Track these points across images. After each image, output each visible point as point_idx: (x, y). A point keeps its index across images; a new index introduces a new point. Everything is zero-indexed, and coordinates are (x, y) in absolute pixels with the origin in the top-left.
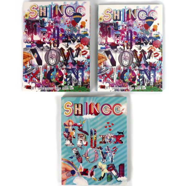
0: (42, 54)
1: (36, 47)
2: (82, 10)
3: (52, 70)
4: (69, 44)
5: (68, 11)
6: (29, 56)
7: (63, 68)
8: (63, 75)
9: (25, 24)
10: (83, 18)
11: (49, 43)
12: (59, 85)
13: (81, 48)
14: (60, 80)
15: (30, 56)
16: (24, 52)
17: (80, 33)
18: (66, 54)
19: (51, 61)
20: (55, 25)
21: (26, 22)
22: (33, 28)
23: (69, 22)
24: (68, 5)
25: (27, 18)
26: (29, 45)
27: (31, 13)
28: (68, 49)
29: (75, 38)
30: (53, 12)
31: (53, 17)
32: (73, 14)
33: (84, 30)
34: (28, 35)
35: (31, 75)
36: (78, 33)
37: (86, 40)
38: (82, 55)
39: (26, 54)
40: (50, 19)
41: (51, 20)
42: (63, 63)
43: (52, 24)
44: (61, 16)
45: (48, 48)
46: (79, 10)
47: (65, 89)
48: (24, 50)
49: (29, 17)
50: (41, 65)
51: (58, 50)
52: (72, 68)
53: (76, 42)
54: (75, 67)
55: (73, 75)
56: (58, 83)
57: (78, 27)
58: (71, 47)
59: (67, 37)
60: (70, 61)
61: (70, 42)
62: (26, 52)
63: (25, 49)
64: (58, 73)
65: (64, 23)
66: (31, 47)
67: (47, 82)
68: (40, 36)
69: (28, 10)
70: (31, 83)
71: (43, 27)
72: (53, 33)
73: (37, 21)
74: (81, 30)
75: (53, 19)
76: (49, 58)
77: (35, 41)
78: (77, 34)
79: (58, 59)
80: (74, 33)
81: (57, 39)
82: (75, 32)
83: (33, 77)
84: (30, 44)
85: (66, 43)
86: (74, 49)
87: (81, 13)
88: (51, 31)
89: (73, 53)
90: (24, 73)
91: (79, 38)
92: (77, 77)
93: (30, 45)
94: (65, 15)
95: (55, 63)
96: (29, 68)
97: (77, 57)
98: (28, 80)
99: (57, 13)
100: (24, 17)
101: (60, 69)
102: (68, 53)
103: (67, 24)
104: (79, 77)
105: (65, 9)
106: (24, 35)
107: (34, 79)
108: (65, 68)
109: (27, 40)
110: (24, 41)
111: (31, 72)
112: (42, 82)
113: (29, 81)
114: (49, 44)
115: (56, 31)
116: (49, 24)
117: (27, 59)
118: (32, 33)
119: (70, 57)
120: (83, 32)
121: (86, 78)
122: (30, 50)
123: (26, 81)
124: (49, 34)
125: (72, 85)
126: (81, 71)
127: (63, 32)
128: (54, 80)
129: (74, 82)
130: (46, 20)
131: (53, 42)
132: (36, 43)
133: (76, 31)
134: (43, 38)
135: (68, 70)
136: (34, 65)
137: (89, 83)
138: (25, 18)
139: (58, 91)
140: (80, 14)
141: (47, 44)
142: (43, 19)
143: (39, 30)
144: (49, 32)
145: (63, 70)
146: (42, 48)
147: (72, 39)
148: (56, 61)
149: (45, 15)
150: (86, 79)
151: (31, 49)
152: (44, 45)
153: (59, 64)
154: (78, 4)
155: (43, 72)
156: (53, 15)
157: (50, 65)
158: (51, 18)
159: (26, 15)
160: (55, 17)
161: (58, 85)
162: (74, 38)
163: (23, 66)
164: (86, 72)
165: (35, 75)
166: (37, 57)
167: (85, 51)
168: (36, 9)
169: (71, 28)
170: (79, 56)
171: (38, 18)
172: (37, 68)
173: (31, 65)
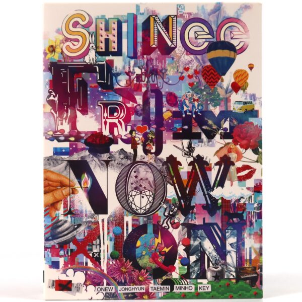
0: (107, 179)
1: (87, 153)
2: (236, 33)
3: (139, 230)
4: (195, 143)
5: (192, 35)
6: (63, 185)
7: (176, 221)
8: (175, 246)
9: (49, 76)
10: (238, 57)
11: (130, 141)
12: (164, 278)
13: (233, 156)
14: (165, 263)
15: (67, 182)
16: (46, 171)
17: (232, 109)
18: (184, 177)
19: (137, 199)
20: (148, 81)
21: (50, 69)
22: (76, 90)
23: (196, 72)
24: (190, 14)
25: (56, 57)
26: (61, 149)
27: (67, 40)
28: (192, 159)
29: (215, 124)
30: (140, 39)
31: (143, 54)
32: (206, 44)
33: (243, 100)
34: (61, 115)
35: (73, 246)
36: (223, 109)
37: (251, 131)
38: (236, 179)
39: (53, 177)
40: (132, 62)
41: (135, 65)
42: (175, 205)
43: (139, 77)
44: (167, 50)
45: (127, 156)
46: (228, 32)
47: (183, 291)
48: (45, 165)
49: (62, 52)
50: (105, 211)
51: (159, 166)
52: (206, 222)
53: (218, 137)
54: (217, 219)
55: (208, 245)
56: (161, 272)
57: (225, 87)
58: (201, 155)
59: (187, 120)
60: (199, 199)
61: (198, 136)
62: (53, 169)
63: (48, 160)
64: (159, 240)
65: (180, 74)
66: (69, 153)
67: (123, 270)
68: (99, 119)
69: (59, 31)
70: (70, 272)
71: (108, 87)
72: (143, 110)
73: (89, 68)
74: (235, 97)
75: (142, 61)
76: (130, 190)
77: (83, 135)
78: (221, 113)
79: (160, 191)
80: (211, 108)
81: (156, 129)
82: (215, 106)
83: (78, 252)
84: (66, 145)
85: (186, 142)
86: (213, 159)
87: (232, 42)
88: (134, 101)
89: (208, 172)
90: (47, 240)
91: (226, 125)
92: (222, 252)
93: (65, 149)
94: (180, 49)
95: (148, 206)
96: (66, 222)
97: (223, 187)
98: (62, 261)
99: (154, 42)
100: (45, 54)
101: (165, 225)
102: (192, 175)
103: (186, 78)
104: (229, 252)
105: (179, 28)
106: (45, 113)
107: (82, 258)
108: (182, 222)
109: (55, 132)
110: (45, 134)
111: (70, 236)
112: (107, 269)
113: (66, 264)
114: (130, 145)
115: (153, 102)
116: (127, 77)
117: (58, 194)
118: (73, 106)
119: (198, 186)
120: (240, 106)
121: (250, 256)
122: (65, 163)
123: (55, 265)
124: (130, 112)
125: (204, 277)
126: (235, 231)
127: (175, 105)
128: (145, 261)
129: (211, 268)
130: (119, 63)
131: (141, 137)
132: (86, 140)
133: (216, 101)
134: (110, 124)
135: (191, 229)
136: (82, 212)
137: (261, 271)
138: (49, 56)
139: (161, 298)
140: (230, 47)
141: (121, 145)
142: (107, 61)
143: (96, 98)
144: (130, 105)
145: (177, 228)
146: (105, 157)
147: (204, 127)
148: (154, 199)
149: (114, 46)
150: (250, 259)
151: (69, 161)
152: (114, 148)
153: (162, 210)
154: (224, 12)
155: (111, 235)
156: (143, 47)
157: (133, 212)
158: (135, 56)
159: (52, 46)
160: (149, 54)
161: (161, 277)
162: (210, 126)
163: (45, 215)
164: (250, 235)
165: (85, 246)
166: (89, 185)
167: (246, 167)
168: (85, 27)
169: (202, 91)
170: (227, 183)
171: (91, 57)
172: (89, 222)
173: (69, 212)
